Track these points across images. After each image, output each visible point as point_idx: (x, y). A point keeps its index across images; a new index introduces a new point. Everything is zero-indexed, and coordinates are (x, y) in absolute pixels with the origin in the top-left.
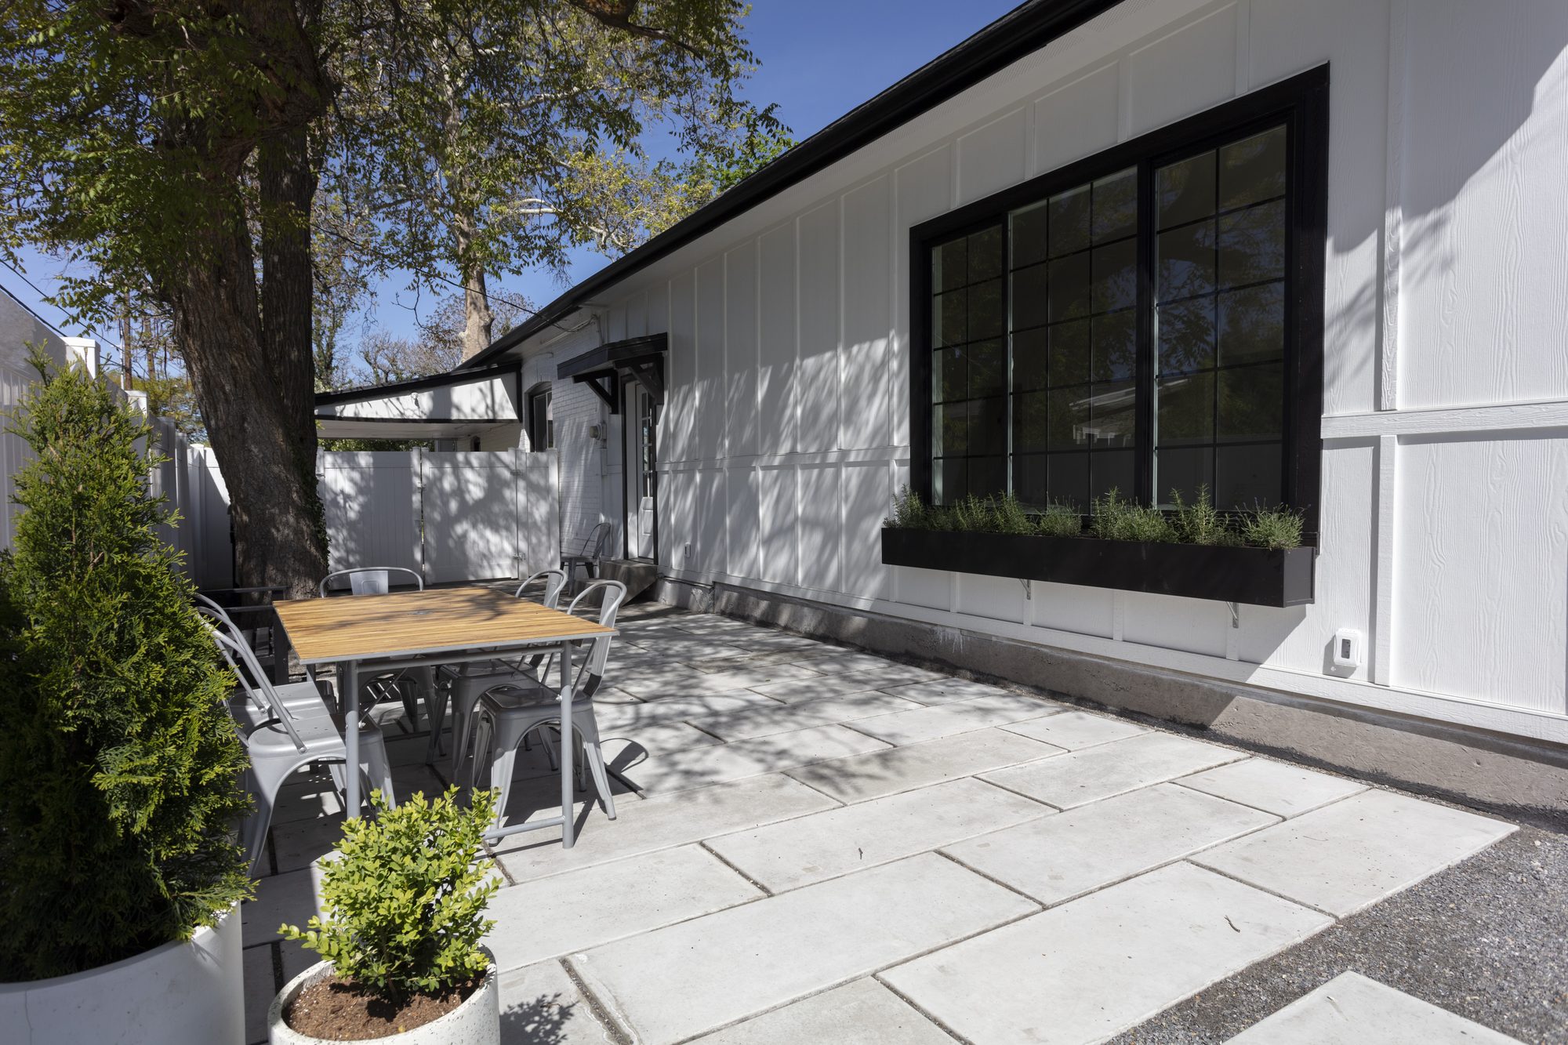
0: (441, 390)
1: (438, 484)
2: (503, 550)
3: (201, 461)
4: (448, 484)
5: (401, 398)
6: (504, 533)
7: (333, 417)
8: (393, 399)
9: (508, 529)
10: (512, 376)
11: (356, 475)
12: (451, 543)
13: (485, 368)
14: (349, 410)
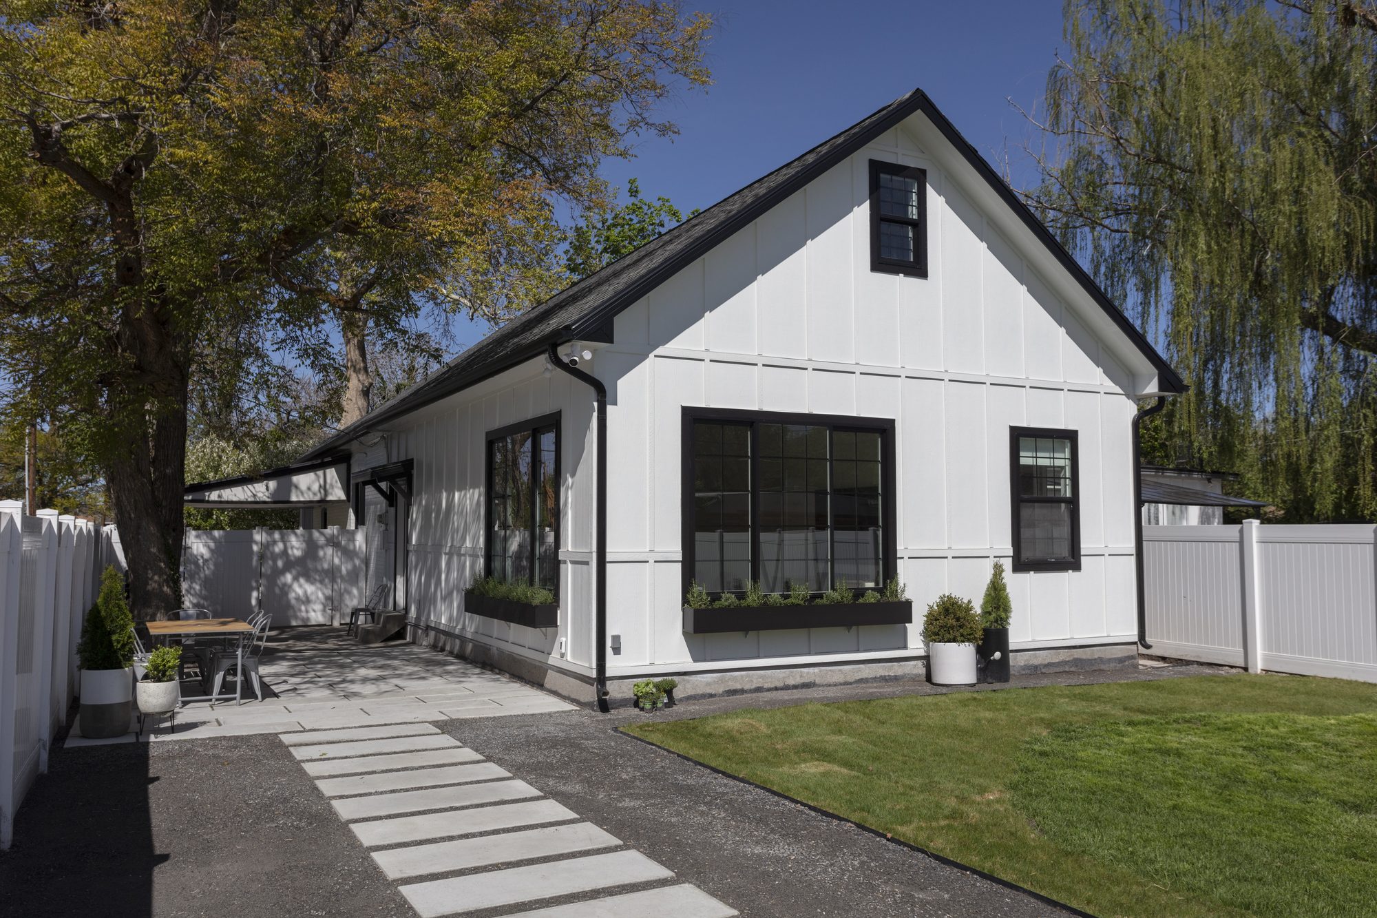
0: (284, 479)
1: (271, 548)
2: (318, 598)
3: (109, 538)
4: (279, 548)
5: (256, 485)
6: (318, 585)
7: (203, 501)
8: (250, 486)
9: (321, 582)
10: (343, 466)
11: (212, 545)
12: (277, 591)
13: (319, 461)
14: (214, 496)
